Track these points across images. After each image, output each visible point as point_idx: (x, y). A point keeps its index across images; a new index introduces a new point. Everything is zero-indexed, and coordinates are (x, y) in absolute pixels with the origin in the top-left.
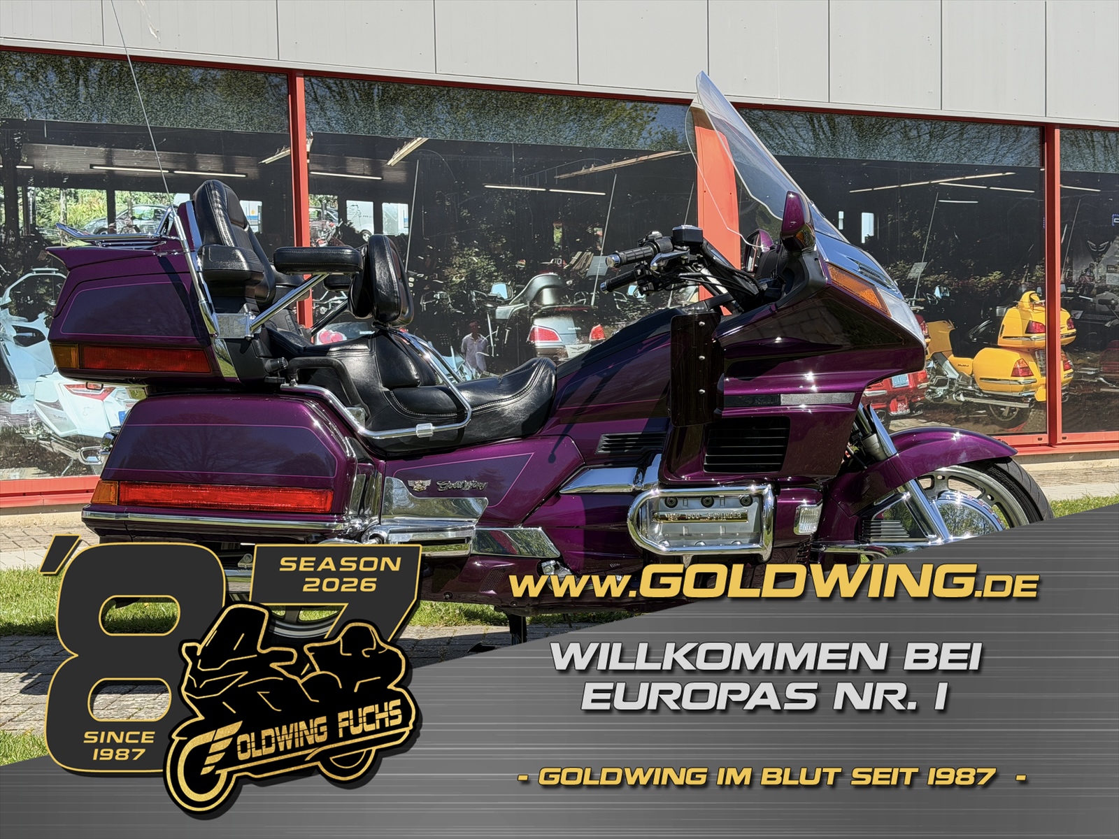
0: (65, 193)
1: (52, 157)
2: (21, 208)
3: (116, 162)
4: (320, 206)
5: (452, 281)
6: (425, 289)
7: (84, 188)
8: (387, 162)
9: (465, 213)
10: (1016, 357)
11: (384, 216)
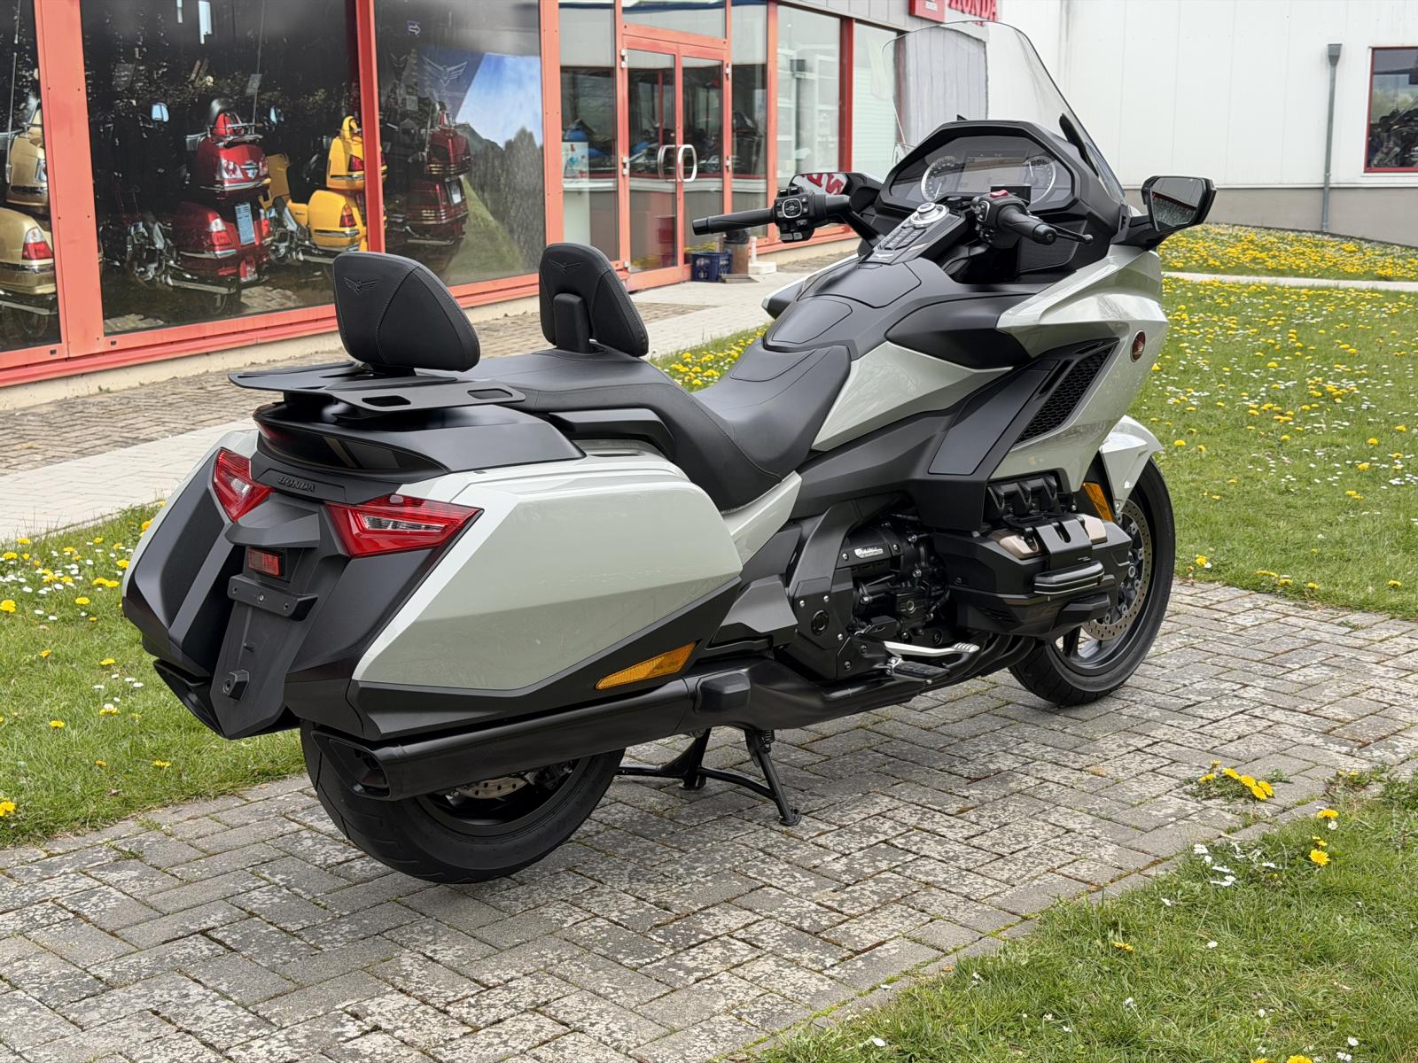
10: (341, 201)
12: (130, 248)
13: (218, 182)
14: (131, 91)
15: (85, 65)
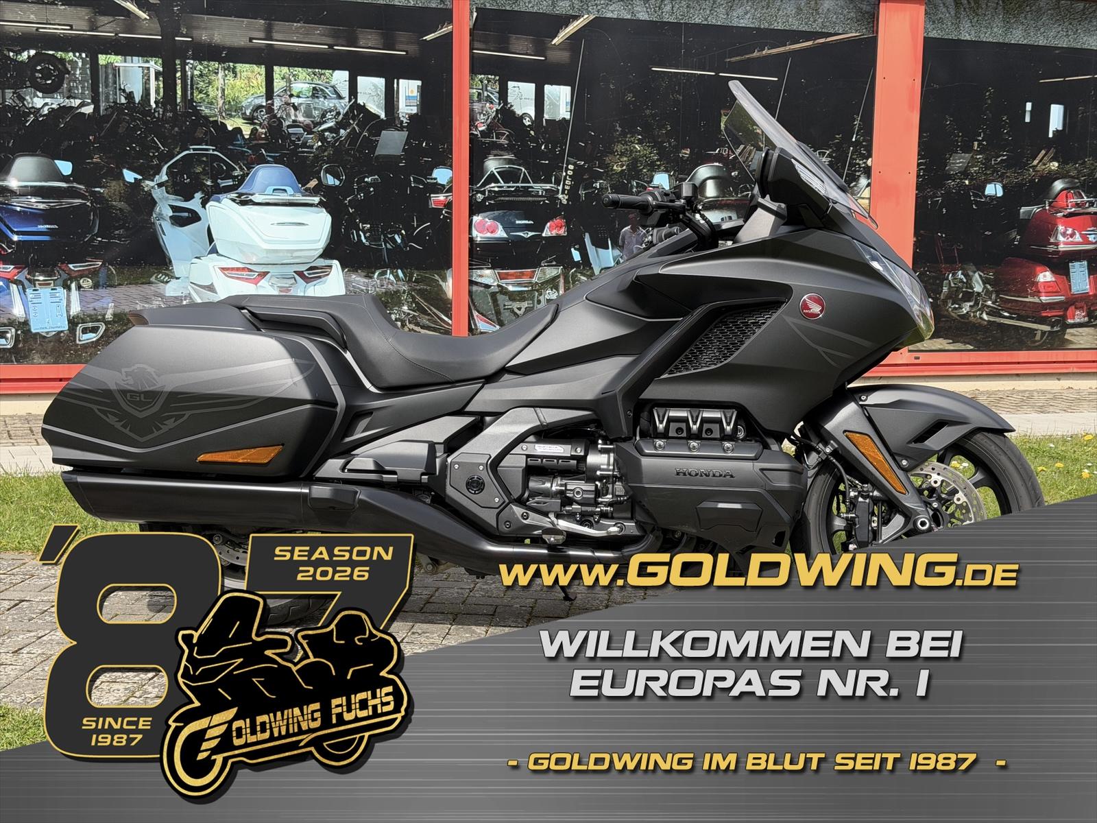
0: (224, 67)
1: (211, 29)
2: (179, 82)
3: (275, 36)
4: (481, 87)
5: (612, 170)
6: (585, 177)
7: (243, 63)
8: (552, 41)
9: (630, 97)
11: (546, 99)
12: (945, 289)
13: (1052, 244)
14: (965, 173)
15: (919, 154)
